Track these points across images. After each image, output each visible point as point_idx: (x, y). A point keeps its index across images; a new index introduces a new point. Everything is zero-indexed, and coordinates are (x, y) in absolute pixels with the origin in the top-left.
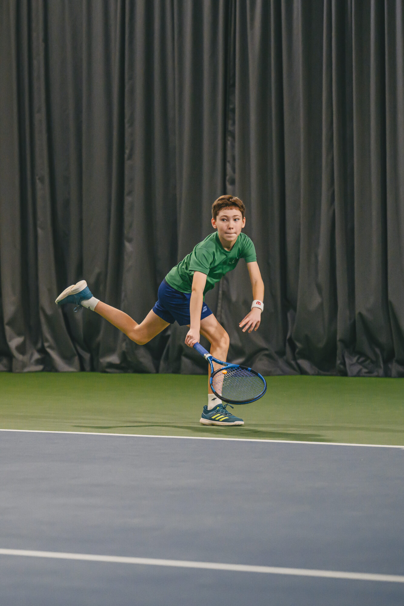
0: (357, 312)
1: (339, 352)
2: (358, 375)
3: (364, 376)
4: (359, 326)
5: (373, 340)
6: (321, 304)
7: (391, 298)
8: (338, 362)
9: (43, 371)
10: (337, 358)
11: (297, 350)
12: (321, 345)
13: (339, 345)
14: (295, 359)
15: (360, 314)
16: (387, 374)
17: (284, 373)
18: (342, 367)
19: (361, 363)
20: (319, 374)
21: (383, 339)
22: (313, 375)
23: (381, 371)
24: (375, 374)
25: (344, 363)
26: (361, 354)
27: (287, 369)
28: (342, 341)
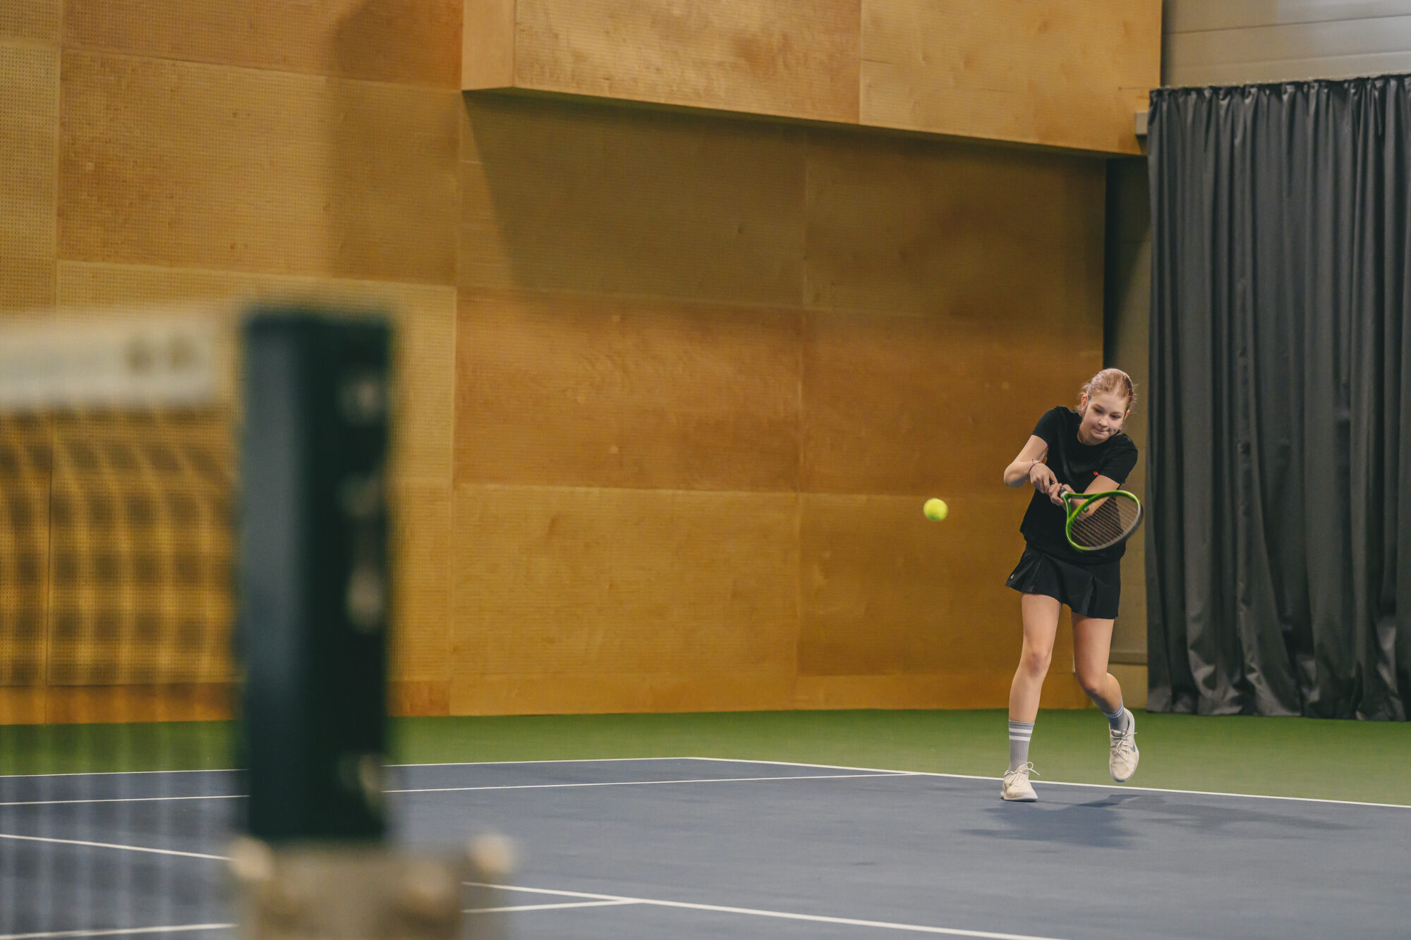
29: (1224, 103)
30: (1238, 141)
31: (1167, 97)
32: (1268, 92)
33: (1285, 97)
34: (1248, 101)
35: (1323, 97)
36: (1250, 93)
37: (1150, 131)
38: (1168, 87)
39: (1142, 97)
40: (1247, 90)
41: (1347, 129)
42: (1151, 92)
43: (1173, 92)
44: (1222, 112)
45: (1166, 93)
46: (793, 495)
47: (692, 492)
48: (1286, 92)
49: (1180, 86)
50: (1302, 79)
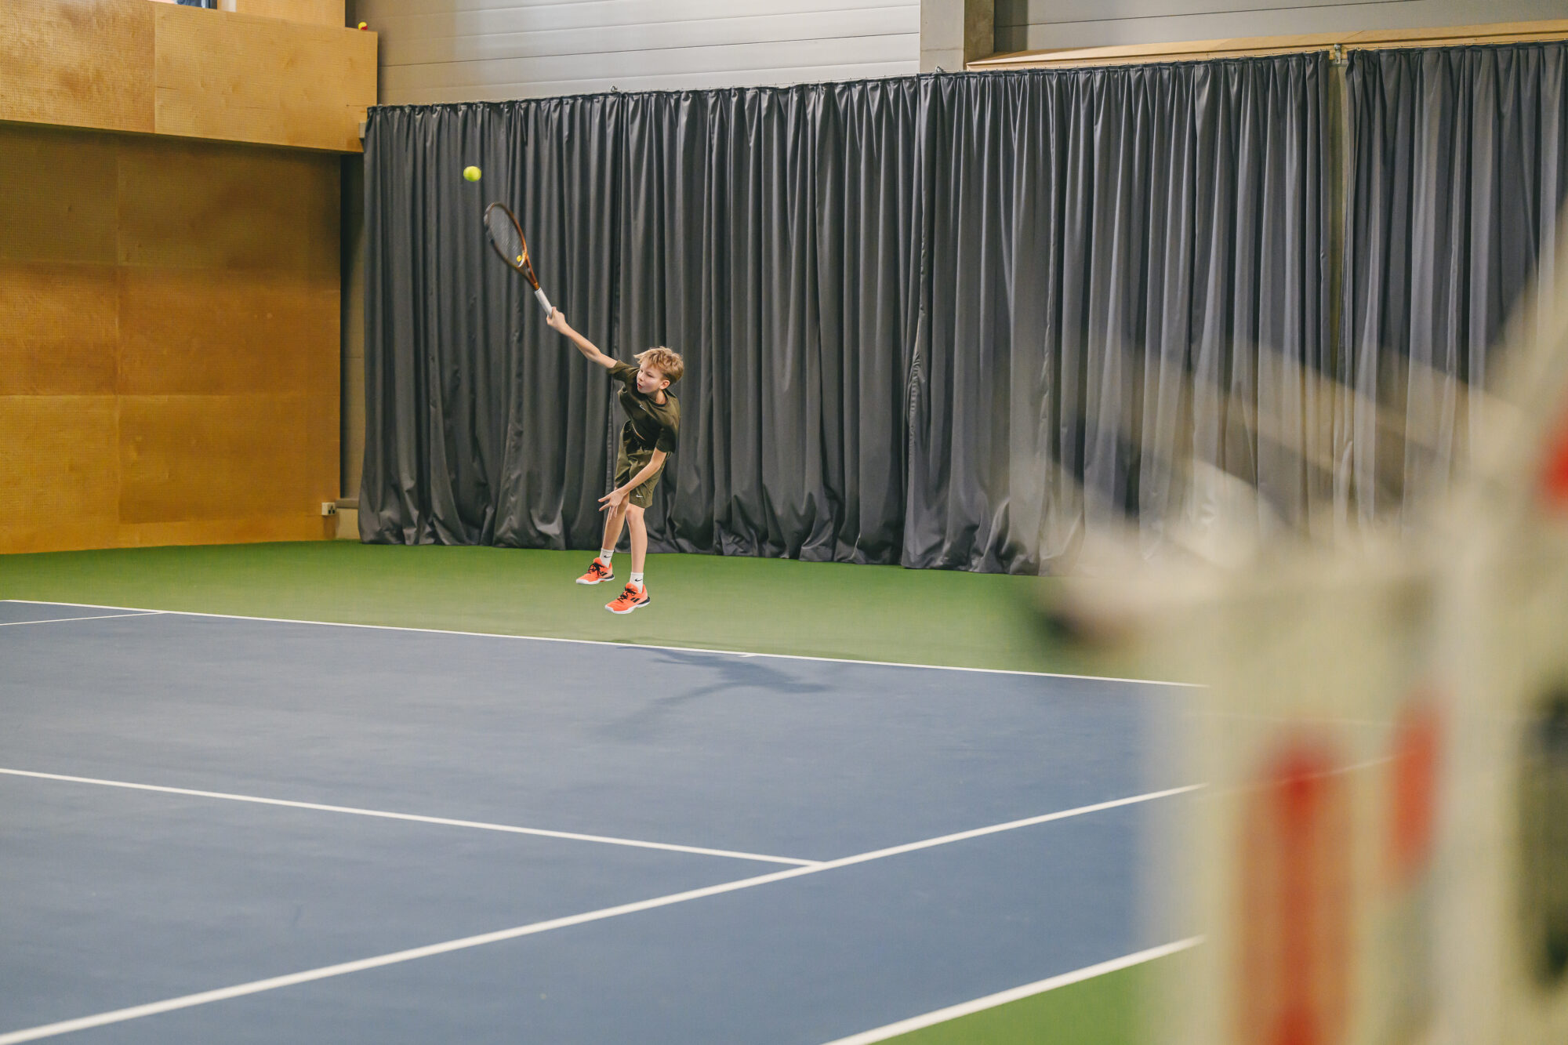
0: (733, 495)
1: (716, 533)
2: (734, 554)
3: (738, 556)
4: (734, 507)
5: (748, 522)
6: (700, 486)
7: (765, 481)
8: (715, 542)
9: (435, 543)
10: (714, 538)
11: (676, 530)
12: (700, 524)
13: (716, 526)
14: (674, 538)
15: (736, 497)
16: (761, 555)
17: (664, 552)
18: (718, 546)
19: (737, 543)
20: (697, 553)
21: (757, 520)
22: (691, 553)
23: (756, 551)
24: (751, 553)
25: (720, 543)
26: (737, 534)
27: (668, 548)
28: (718, 521)
29: (419, 117)
30: (428, 144)
31: (379, 112)
32: (448, 110)
33: (460, 113)
34: (435, 116)
35: (487, 115)
36: (436, 110)
37: (367, 136)
38: (380, 105)
39: (363, 112)
40: (434, 108)
41: (503, 137)
42: (368, 109)
43: (384, 109)
44: (418, 124)
45: (379, 109)
46: (113, 396)
47: (38, 397)
48: (461, 110)
49: (389, 104)
50: (472, 101)
